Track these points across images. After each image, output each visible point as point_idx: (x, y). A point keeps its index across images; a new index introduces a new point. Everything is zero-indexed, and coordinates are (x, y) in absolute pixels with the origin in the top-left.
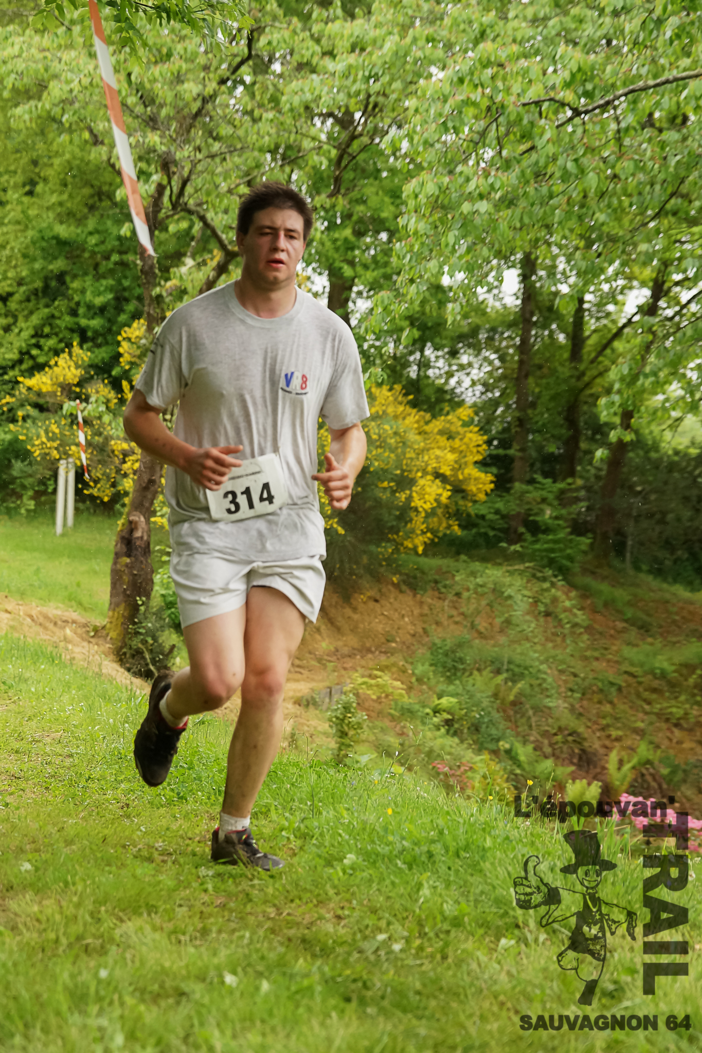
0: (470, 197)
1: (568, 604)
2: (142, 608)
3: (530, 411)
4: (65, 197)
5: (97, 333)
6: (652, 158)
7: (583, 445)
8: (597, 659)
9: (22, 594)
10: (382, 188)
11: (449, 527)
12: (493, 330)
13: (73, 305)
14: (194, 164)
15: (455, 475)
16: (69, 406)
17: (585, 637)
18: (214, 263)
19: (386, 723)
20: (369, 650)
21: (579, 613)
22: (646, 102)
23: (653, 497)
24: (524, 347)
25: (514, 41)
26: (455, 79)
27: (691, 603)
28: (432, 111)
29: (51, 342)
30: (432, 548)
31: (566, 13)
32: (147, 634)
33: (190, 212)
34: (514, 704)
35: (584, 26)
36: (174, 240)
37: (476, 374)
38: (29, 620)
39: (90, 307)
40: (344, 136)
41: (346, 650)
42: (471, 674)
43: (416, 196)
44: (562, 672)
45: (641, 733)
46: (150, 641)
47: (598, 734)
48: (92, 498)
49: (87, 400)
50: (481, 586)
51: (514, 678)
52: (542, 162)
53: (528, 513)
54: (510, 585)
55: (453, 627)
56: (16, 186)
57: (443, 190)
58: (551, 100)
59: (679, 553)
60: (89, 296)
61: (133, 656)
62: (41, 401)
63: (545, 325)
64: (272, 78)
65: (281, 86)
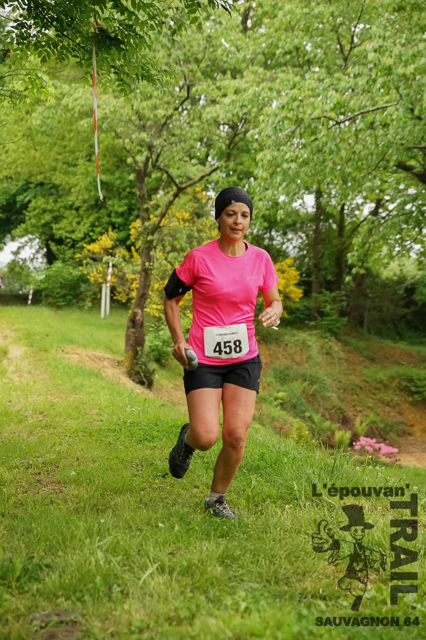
0: (287, 161)
1: (337, 349)
2: (140, 352)
3: (320, 260)
4: (105, 162)
5: (120, 225)
6: (371, 144)
7: (344, 276)
8: (350, 374)
9: (85, 346)
10: (251, 158)
12: (303, 223)
13: (109, 212)
14: (163, 147)
15: (285, 290)
16: (105, 258)
17: (345, 364)
18: (172, 193)
21: (342, 353)
22: (369, 118)
23: (377, 300)
24: (317, 231)
25: (309, 90)
26: (281, 107)
27: (394, 348)
28: (270, 121)
29: (99, 229)
31: (333, 77)
32: (142, 364)
33: (161, 170)
34: (312, 395)
35: (341, 82)
36: (155, 182)
37: (295, 243)
38: (87, 358)
39: (117, 213)
40: (232, 134)
42: (292, 382)
43: (262, 160)
44: (334, 380)
45: (371, 408)
46: (143, 367)
47: (351, 409)
48: (117, 301)
49: (114, 256)
50: (298, 341)
51: (312, 383)
52: (321, 146)
53: (319, 307)
54: (310, 341)
55: (284, 360)
56: (82, 157)
57: (275, 158)
58: (325, 117)
59: (389, 325)
60: (116, 208)
61: (136, 374)
62: (94, 256)
63: (327, 220)
64: (199, 107)
65: (202, 111)
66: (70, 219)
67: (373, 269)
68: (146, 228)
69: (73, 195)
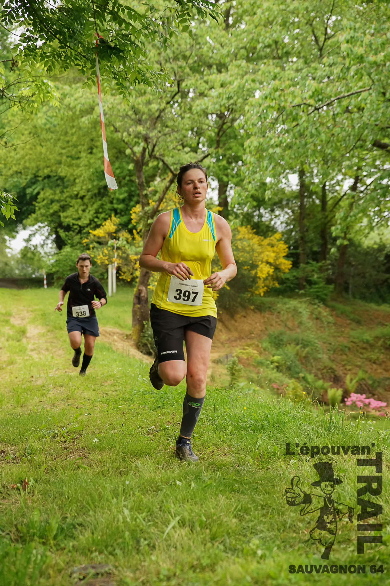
1: (325, 314)
2: (146, 326)
3: (306, 233)
5: (122, 210)
6: (348, 126)
7: (329, 246)
8: (339, 337)
11: (274, 284)
12: (288, 200)
13: (111, 199)
14: (158, 138)
15: (275, 262)
16: (111, 242)
17: (334, 327)
18: (168, 179)
19: (252, 368)
20: (243, 338)
21: (330, 317)
22: (345, 103)
23: (360, 267)
24: (302, 207)
25: (288, 79)
26: (264, 97)
27: (378, 311)
28: (255, 111)
29: (103, 215)
30: (268, 293)
31: (310, 67)
32: (148, 336)
33: (157, 159)
34: (305, 357)
35: (318, 71)
36: (152, 170)
37: (282, 219)
39: (118, 199)
40: (220, 122)
41: (233, 339)
42: (286, 346)
43: (250, 147)
44: (324, 343)
45: (359, 367)
46: (150, 339)
47: (341, 368)
48: (123, 280)
49: (118, 240)
50: (289, 308)
51: (305, 346)
52: (302, 131)
53: (307, 276)
54: (301, 308)
55: (278, 326)
56: (84, 150)
57: (260, 144)
58: (305, 104)
59: (372, 290)
60: (117, 195)
61: (143, 346)
62: (100, 240)
63: (310, 197)
64: (189, 100)
65: (192, 103)
66: (76, 207)
67: (355, 239)
68: (146, 213)
69: (77, 185)
